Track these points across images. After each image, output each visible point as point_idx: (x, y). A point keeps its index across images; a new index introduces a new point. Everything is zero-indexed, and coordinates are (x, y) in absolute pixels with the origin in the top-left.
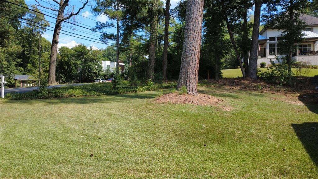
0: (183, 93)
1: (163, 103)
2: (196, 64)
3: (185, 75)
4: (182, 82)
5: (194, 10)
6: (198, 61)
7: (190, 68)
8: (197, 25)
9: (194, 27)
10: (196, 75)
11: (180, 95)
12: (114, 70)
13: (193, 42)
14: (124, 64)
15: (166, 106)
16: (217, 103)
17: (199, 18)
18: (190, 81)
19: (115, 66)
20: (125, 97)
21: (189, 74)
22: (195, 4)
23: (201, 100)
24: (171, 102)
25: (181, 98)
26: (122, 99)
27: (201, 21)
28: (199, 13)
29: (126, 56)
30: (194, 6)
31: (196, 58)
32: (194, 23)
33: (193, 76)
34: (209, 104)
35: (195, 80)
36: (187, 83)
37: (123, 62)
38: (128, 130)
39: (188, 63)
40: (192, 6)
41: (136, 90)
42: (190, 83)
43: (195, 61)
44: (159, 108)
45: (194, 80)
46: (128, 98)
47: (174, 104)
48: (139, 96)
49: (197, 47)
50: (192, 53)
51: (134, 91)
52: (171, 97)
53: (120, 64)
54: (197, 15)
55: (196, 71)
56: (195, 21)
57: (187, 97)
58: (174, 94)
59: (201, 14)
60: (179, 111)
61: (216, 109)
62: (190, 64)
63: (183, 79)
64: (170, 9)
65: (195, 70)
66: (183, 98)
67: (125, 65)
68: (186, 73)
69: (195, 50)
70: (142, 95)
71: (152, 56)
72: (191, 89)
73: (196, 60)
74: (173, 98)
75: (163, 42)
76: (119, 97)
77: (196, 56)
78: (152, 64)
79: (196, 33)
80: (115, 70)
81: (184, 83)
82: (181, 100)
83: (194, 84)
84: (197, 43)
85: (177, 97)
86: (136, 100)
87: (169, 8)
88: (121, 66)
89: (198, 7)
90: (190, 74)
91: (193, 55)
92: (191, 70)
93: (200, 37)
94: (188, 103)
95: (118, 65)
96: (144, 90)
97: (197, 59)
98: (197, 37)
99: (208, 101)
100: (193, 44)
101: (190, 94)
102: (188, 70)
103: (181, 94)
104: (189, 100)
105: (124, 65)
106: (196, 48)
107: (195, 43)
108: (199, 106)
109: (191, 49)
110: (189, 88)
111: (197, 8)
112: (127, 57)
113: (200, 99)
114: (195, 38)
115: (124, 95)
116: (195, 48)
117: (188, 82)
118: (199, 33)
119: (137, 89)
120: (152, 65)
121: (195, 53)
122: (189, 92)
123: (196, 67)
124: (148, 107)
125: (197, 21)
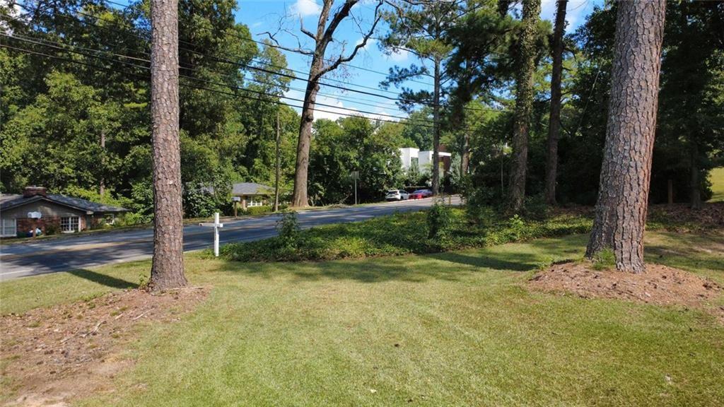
0: (604, 266)
1: (553, 293)
2: (641, 194)
3: (611, 220)
4: (601, 236)
5: (637, 57)
6: (646, 185)
7: (625, 202)
8: (644, 95)
9: (635, 101)
10: (641, 221)
11: (596, 272)
12: (427, 169)
13: (633, 138)
14: (449, 155)
15: (560, 303)
16: (702, 296)
17: (649, 77)
18: (623, 235)
19: (428, 159)
20: (459, 261)
21: (621, 218)
22: (638, 41)
23: (655, 288)
24: (575, 291)
25: (598, 281)
26: (451, 269)
27: (654, 84)
28: (649, 63)
29: (455, 134)
30: (636, 46)
31: (641, 177)
32: (635, 90)
33: (631, 223)
34: (678, 299)
35: (638, 234)
36: (614, 240)
37: (448, 150)
38: (473, 378)
39: (619, 191)
40: (629, 46)
41: (483, 241)
42: (623, 241)
43: (639, 185)
44: (542, 307)
45: (635, 234)
46: (466, 266)
47: (581, 296)
48: (492, 260)
49: (643, 150)
50: (630, 166)
51: (478, 243)
52: (572, 276)
53: (441, 154)
54: (643, 69)
55: (642, 212)
56: (639, 86)
57: (615, 278)
58: (580, 269)
59: (655, 66)
60: (597, 320)
61: (703, 317)
62: (625, 194)
63: (604, 229)
64: (566, 34)
65: (637, 208)
66: (606, 280)
67: (453, 157)
68: (614, 215)
69: (637, 158)
70: (499, 258)
71: (519, 153)
72: (626, 255)
73: (641, 183)
74: (578, 278)
75: (547, 116)
76: (445, 260)
77: (642, 173)
78: (521, 172)
79: (640, 116)
80: (429, 168)
81: (608, 240)
82: (599, 286)
83: (635, 243)
84: (644, 141)
85: (588, 278)
86: (484, 272)
87: (562, 32)
88: (443, 158)
89: (648, 48)
90: (624, 217)
91: (633, 170)
92: (626, 209)
93: (652, 123)
94: (619, 297)
95: (435, 156)
96: (501, 242)
97: (644, 180)
98: (643, 125)
99: (676, 292)
100: (632, 143)
101: (622, 268)
102: (620, 209)
103: (599, 270)
104: (621, 287)
105: (449, 157)
106: (640, 152)
107: (639, 139)
108: (652, 307)
109: (626, 154)
110: (622, 252)
111: (643, 51)
112: (457, 136)
113: (651, 287)
114: (637, 128)
115: (457, 256)
116: (638, 153)
117: (618, 238)
118: (650, 114)
119: (486, 239)
120: (520, 175)
121: (639, 164)
122: (620, 263)
123: (640, 200)
124: (516, 301)
125: (643, 83)
